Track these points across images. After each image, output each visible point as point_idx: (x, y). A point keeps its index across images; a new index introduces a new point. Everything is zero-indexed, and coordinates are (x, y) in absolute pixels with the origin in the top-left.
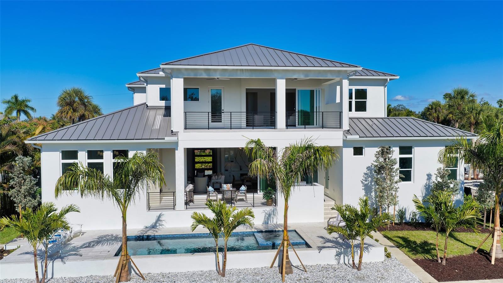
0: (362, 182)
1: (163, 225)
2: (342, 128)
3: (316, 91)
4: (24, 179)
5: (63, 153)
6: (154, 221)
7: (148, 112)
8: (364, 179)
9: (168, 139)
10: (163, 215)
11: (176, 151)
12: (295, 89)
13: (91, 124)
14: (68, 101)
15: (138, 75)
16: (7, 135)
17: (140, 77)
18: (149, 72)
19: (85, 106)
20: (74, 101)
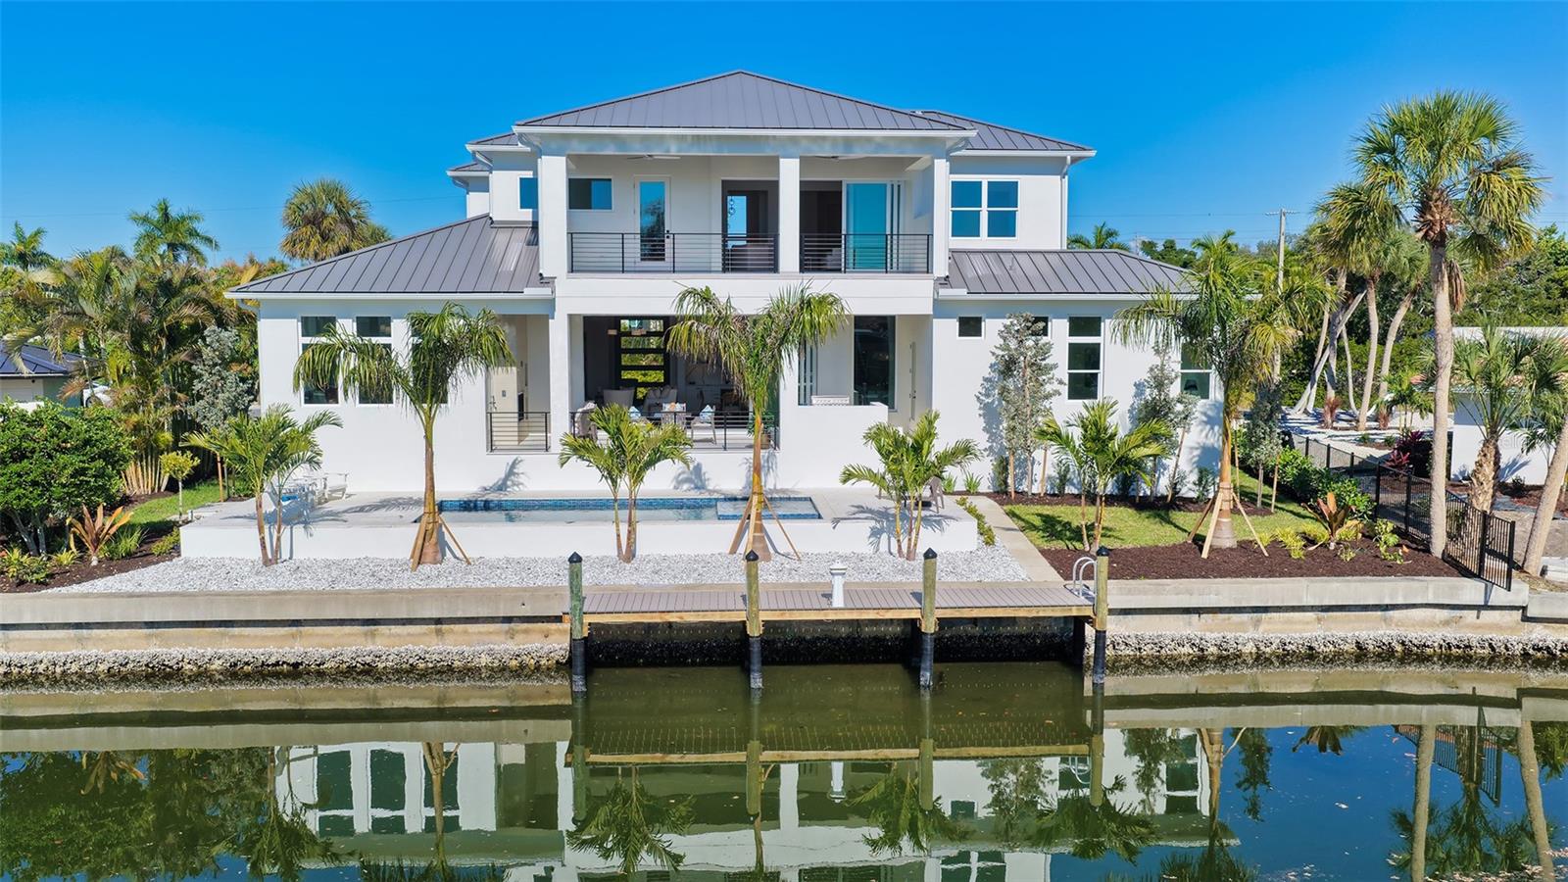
0: (978, 398)
1: (522, 484)
2: (932, 273)
3: (892, 185)
4: (222, 378)
5: (305, 321)
6: (503, 476)
7: (494, 233)
8: (983, 392)
9: (530, 292)
10: (521, 461)
11: (550, 321)
12: (841, 182)
13: (363, 259)
14: (309, 212)
15: (470, 148)
16: (183, 284)
17: (474, 152)
18: (496, 141)
19: (351, 226)
20: (323, 213)
